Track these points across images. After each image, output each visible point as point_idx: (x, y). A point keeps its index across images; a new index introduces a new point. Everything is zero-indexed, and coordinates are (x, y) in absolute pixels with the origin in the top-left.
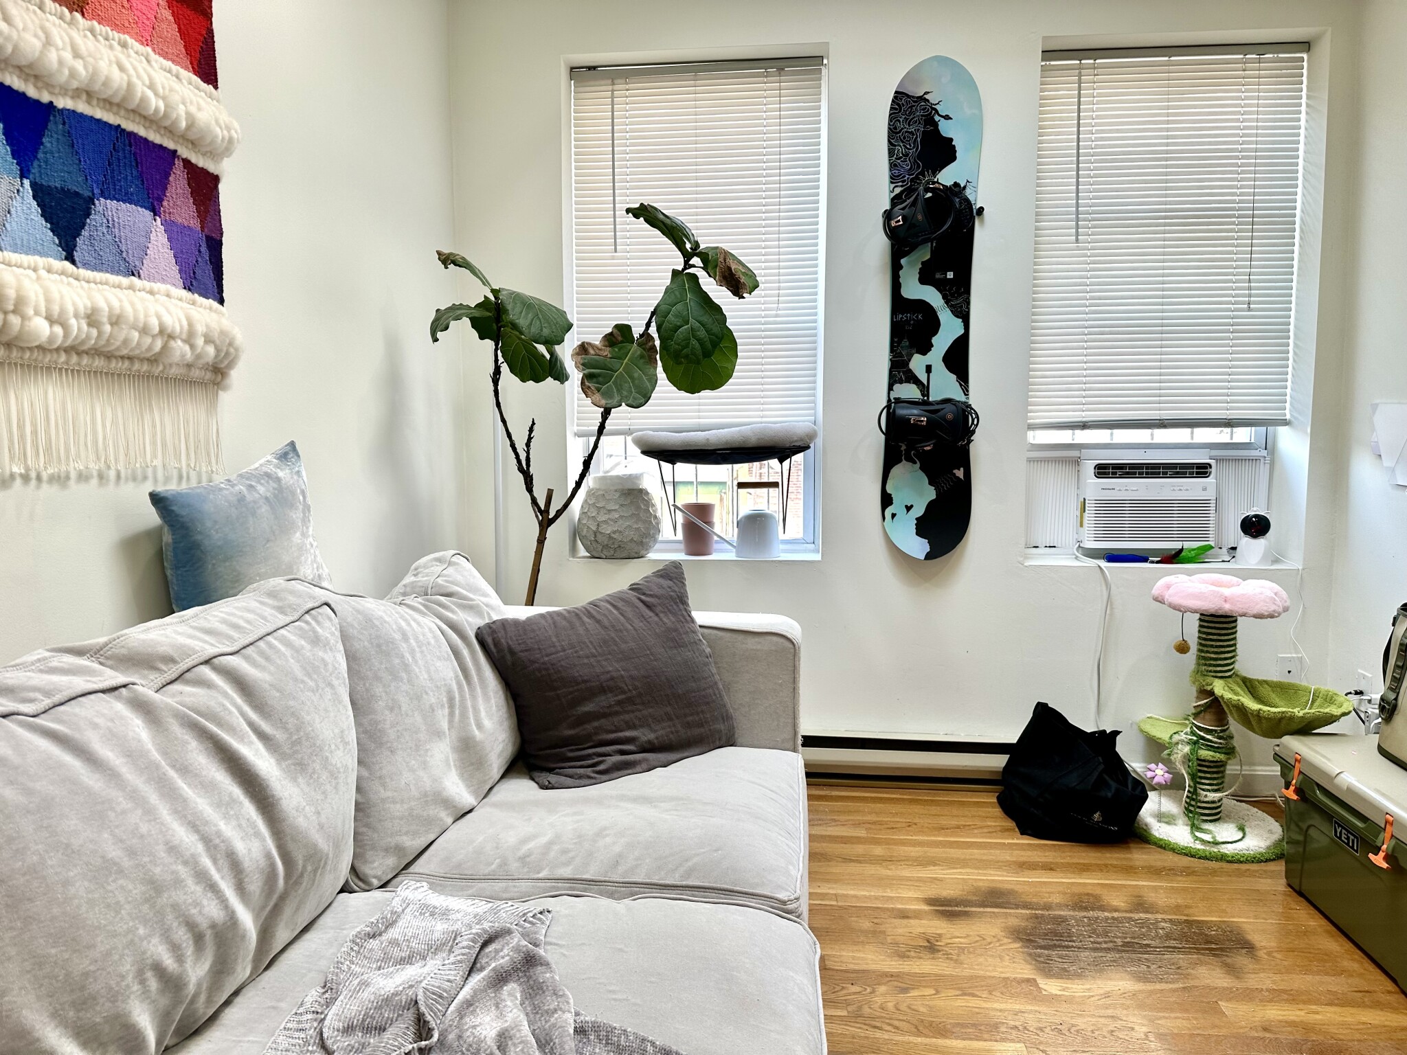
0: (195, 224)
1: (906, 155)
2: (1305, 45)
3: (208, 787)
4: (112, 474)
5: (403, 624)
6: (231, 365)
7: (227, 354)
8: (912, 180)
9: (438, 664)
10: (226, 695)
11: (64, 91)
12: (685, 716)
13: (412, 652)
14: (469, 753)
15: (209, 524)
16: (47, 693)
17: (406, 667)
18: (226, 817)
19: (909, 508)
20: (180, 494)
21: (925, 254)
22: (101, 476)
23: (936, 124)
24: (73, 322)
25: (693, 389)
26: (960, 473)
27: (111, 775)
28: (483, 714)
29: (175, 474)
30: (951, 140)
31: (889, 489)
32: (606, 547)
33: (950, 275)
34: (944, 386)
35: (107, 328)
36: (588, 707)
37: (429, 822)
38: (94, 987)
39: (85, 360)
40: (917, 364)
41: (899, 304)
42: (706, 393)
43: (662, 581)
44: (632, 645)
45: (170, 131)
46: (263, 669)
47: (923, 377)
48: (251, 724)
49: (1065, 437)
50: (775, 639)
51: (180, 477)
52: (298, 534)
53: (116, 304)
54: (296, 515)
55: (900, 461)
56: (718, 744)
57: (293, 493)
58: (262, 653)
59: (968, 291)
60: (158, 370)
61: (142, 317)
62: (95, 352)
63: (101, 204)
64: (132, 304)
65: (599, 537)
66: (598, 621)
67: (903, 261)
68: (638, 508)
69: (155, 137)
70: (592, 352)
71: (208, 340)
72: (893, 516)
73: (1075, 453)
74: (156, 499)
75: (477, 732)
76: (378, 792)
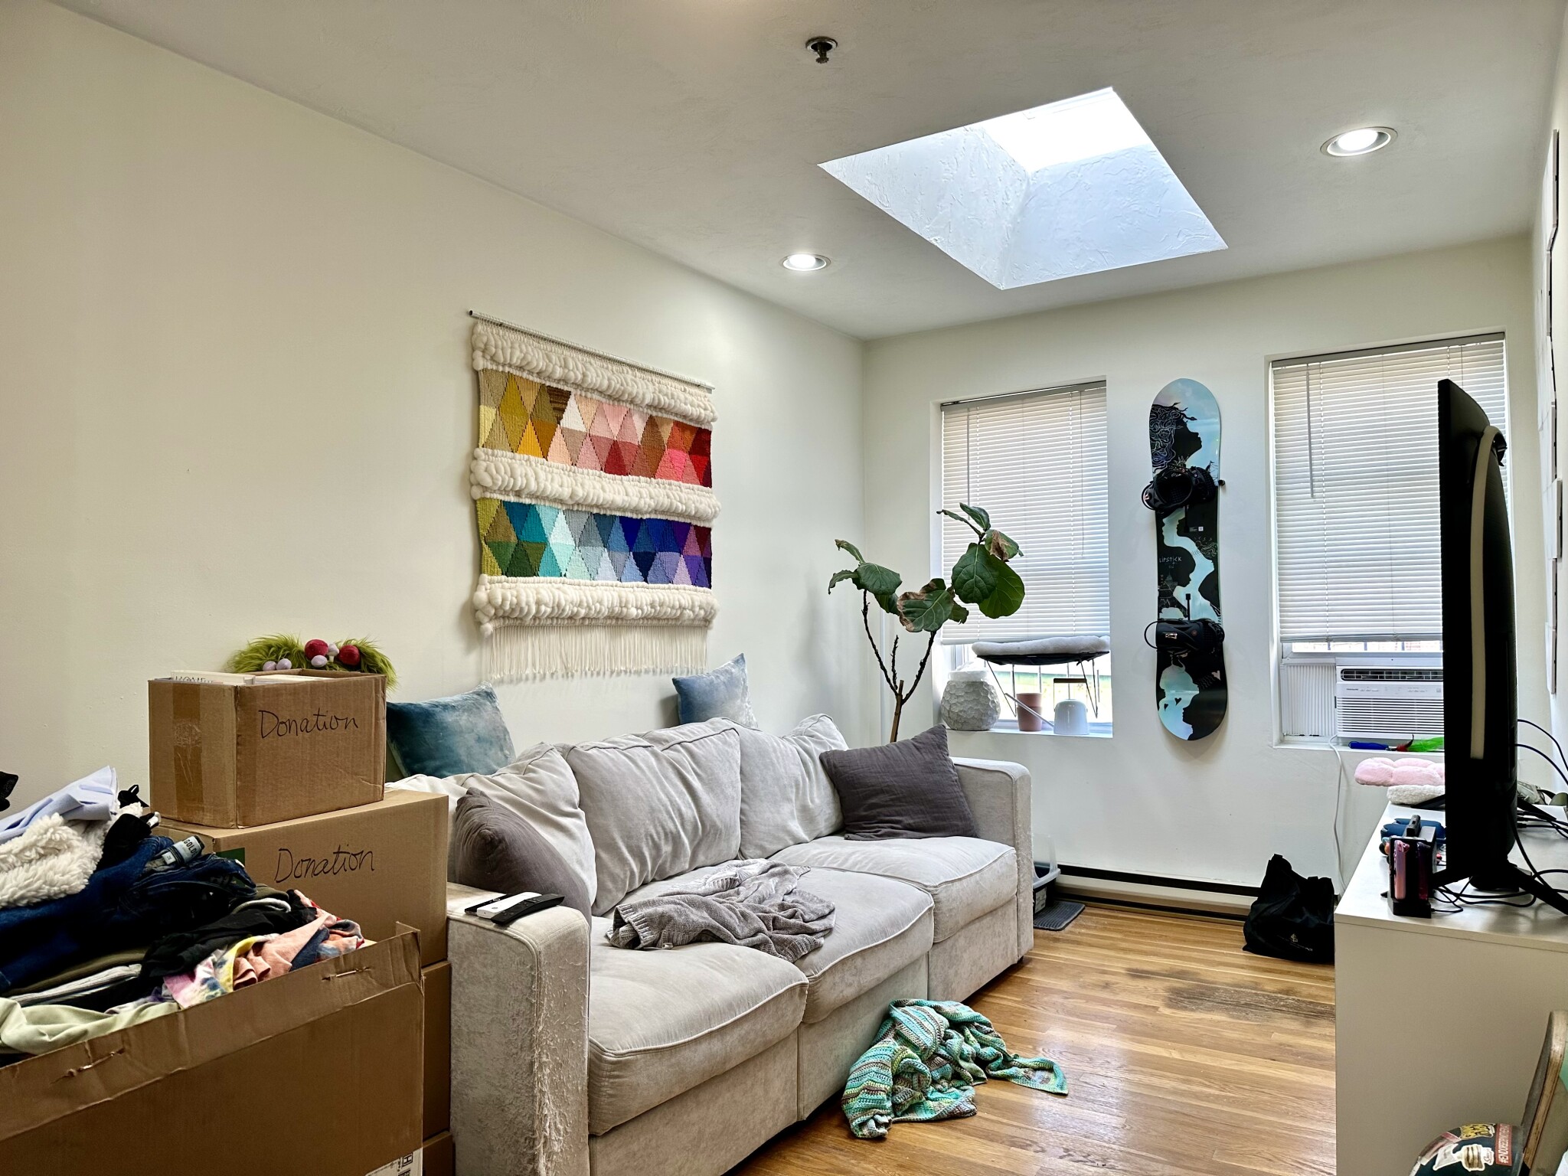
0: (698, 554)
1: (1164, 447)
2: (1501, 335)
3: (674, 785)
4: (658, 670)
5: (775, 744)
6: (712, 618)
7: (710, 613)
8: (1168, 464)
9: (792, 766)
10: (684, 756)
11: (646, 513)
12: (934, 813)
13: (778, 758)
14: (806, 815)
15: (696, 693)
16: (626, 744)
17: (773, 764)
18: (679, 797)
19: (1178, 701)
20: (684, 680)
21: (1181, 515)
22: (654, 671)
23: (1185, 424)
24: (645, 608)
25: (994, 616)
26: (1217, 675)
27: (643, 771)
28: (815, 795)
29: (686, 670)
30: (1197, 434)
31: (1162, 686)
32: (956, 721)
33: (1201, 529)
34: (1200, 609)
35: (658, 608)
36: (874, 800)
37: (779, 839)
38: (633, 834)
39: (650, 622)
40: (1179, 593)
41: (1163, 550)
42: (1002, 618)
43: (929, 735)
44: (903, 769)
45: (689, 516)
46: (700, 749)
47: (1184, 603)
48: (693, 769)
49: (1321, 647)
50: (1000, 774)
51: (688, 672)
52: (739, 701)
53: (662, 597)
54: (739, 691)
55: (1170, 665)
56: (956, 833)
57: (738, 680)
58: (701, 744)
59: (1215, 540)
60: (679, 623)
61: (672, 602)
62: (654, 618)
63: (659, 555)
64: (668, 596)
65: (951, 714)
66: (885, 755)
67: (1164, 520)
68: (979, 695)
69: (682, 520)
70: (912, 597)
71: (701, 608)
72: (1166, 706)
73: (1331, 660)
74: (675, 682)
75: (810, 804)
76: (752, 817)
